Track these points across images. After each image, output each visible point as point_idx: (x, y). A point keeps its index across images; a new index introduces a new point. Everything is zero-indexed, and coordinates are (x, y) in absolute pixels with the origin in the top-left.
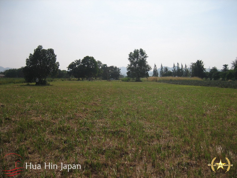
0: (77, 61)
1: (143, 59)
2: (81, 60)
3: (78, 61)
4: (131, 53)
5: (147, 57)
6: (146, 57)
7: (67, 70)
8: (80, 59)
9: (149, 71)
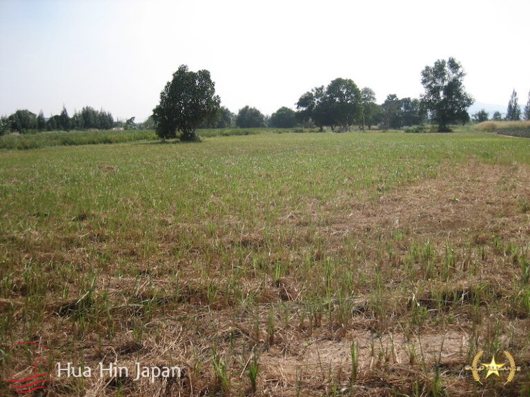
0: (317, 89)
1: (455, 80)
2: (326, 86)
3: (319, 90)
4: (427, 68)
5: (464, 75)
6: (461, 75)
7: (294, 109)
8: (323, 86)
9: (468, 106)
